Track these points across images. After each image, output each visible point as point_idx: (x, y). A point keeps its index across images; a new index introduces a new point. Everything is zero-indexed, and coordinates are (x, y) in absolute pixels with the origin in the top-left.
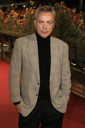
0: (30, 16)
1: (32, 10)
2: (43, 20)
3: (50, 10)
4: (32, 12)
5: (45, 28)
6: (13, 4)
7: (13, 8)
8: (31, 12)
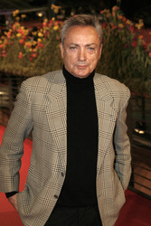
0: (51, 34)
1: (56, 23)
2: (78, 43)
3: (90, 23)
4: (56, 28)
5: (82, 59)
7: (18, 18)
8: (53, 26)
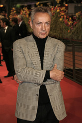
6: (38, 3)
